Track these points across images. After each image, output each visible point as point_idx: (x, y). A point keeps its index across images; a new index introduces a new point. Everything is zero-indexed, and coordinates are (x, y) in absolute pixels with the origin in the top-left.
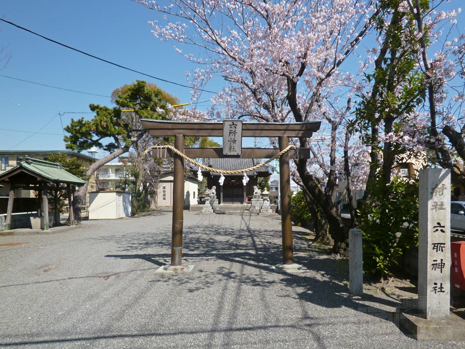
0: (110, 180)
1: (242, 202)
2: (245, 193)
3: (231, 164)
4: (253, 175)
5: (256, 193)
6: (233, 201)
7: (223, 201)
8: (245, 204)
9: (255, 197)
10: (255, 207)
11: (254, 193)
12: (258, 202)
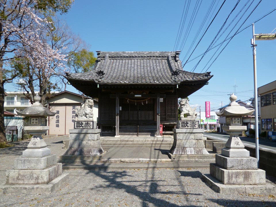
0: (15, 108)
1: (153, 133)
2: (158, 118)
3: (136, 71)
4: (174, 83)
5: (186, 115)
6: (137, 131)
7: (120, 131)
8: (159, 137)
9: (185, 124)
10: (184, 149)
11: (182, 116)
12: (192, 136)
